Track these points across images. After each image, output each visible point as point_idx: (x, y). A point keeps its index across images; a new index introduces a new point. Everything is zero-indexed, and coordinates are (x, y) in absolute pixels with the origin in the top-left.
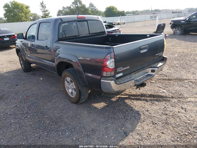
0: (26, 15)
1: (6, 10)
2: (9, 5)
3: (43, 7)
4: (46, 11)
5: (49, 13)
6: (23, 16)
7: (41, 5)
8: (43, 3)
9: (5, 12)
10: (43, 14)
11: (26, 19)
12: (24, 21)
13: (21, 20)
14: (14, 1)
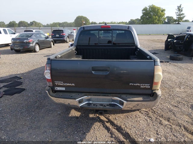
0: (159, 18)
1: (143, 13)
2: (147, 9)
3: (180, 11)
4: (182, 15)
5: (184, 17)
6: (156, 19)
7: (178, 8)
8: (180, 6)
9: (142, 15)
10: (177, 18)
11: (158, 22)
12: (156, 23)
13: (153, 22)
14: (152, 5)
